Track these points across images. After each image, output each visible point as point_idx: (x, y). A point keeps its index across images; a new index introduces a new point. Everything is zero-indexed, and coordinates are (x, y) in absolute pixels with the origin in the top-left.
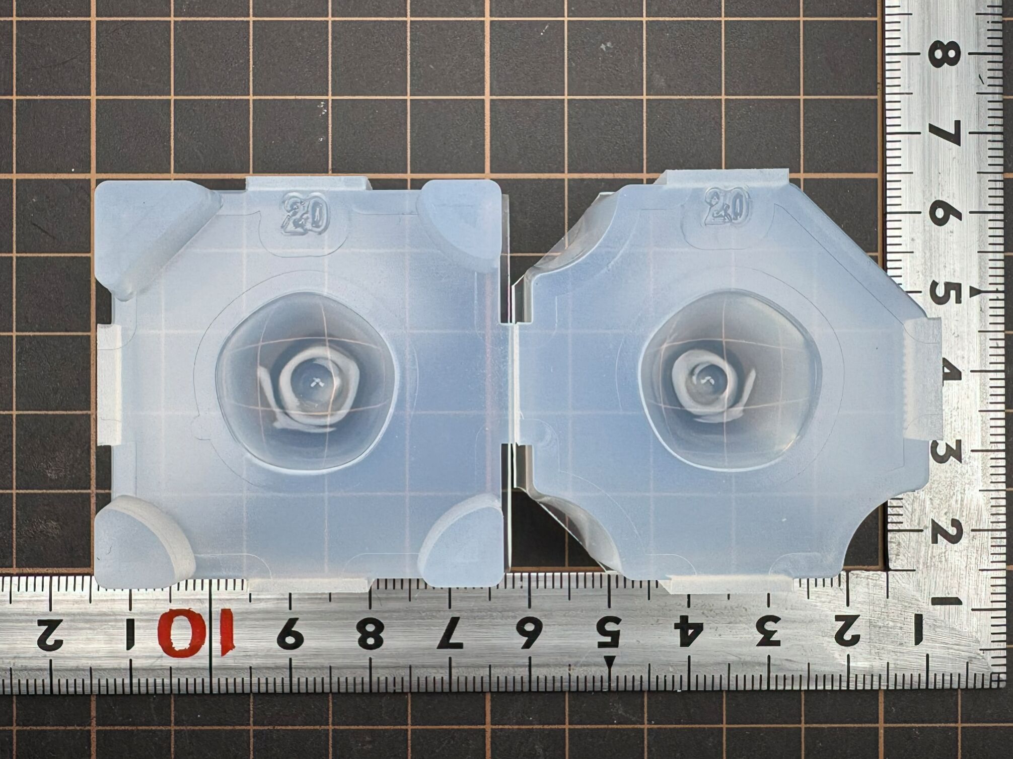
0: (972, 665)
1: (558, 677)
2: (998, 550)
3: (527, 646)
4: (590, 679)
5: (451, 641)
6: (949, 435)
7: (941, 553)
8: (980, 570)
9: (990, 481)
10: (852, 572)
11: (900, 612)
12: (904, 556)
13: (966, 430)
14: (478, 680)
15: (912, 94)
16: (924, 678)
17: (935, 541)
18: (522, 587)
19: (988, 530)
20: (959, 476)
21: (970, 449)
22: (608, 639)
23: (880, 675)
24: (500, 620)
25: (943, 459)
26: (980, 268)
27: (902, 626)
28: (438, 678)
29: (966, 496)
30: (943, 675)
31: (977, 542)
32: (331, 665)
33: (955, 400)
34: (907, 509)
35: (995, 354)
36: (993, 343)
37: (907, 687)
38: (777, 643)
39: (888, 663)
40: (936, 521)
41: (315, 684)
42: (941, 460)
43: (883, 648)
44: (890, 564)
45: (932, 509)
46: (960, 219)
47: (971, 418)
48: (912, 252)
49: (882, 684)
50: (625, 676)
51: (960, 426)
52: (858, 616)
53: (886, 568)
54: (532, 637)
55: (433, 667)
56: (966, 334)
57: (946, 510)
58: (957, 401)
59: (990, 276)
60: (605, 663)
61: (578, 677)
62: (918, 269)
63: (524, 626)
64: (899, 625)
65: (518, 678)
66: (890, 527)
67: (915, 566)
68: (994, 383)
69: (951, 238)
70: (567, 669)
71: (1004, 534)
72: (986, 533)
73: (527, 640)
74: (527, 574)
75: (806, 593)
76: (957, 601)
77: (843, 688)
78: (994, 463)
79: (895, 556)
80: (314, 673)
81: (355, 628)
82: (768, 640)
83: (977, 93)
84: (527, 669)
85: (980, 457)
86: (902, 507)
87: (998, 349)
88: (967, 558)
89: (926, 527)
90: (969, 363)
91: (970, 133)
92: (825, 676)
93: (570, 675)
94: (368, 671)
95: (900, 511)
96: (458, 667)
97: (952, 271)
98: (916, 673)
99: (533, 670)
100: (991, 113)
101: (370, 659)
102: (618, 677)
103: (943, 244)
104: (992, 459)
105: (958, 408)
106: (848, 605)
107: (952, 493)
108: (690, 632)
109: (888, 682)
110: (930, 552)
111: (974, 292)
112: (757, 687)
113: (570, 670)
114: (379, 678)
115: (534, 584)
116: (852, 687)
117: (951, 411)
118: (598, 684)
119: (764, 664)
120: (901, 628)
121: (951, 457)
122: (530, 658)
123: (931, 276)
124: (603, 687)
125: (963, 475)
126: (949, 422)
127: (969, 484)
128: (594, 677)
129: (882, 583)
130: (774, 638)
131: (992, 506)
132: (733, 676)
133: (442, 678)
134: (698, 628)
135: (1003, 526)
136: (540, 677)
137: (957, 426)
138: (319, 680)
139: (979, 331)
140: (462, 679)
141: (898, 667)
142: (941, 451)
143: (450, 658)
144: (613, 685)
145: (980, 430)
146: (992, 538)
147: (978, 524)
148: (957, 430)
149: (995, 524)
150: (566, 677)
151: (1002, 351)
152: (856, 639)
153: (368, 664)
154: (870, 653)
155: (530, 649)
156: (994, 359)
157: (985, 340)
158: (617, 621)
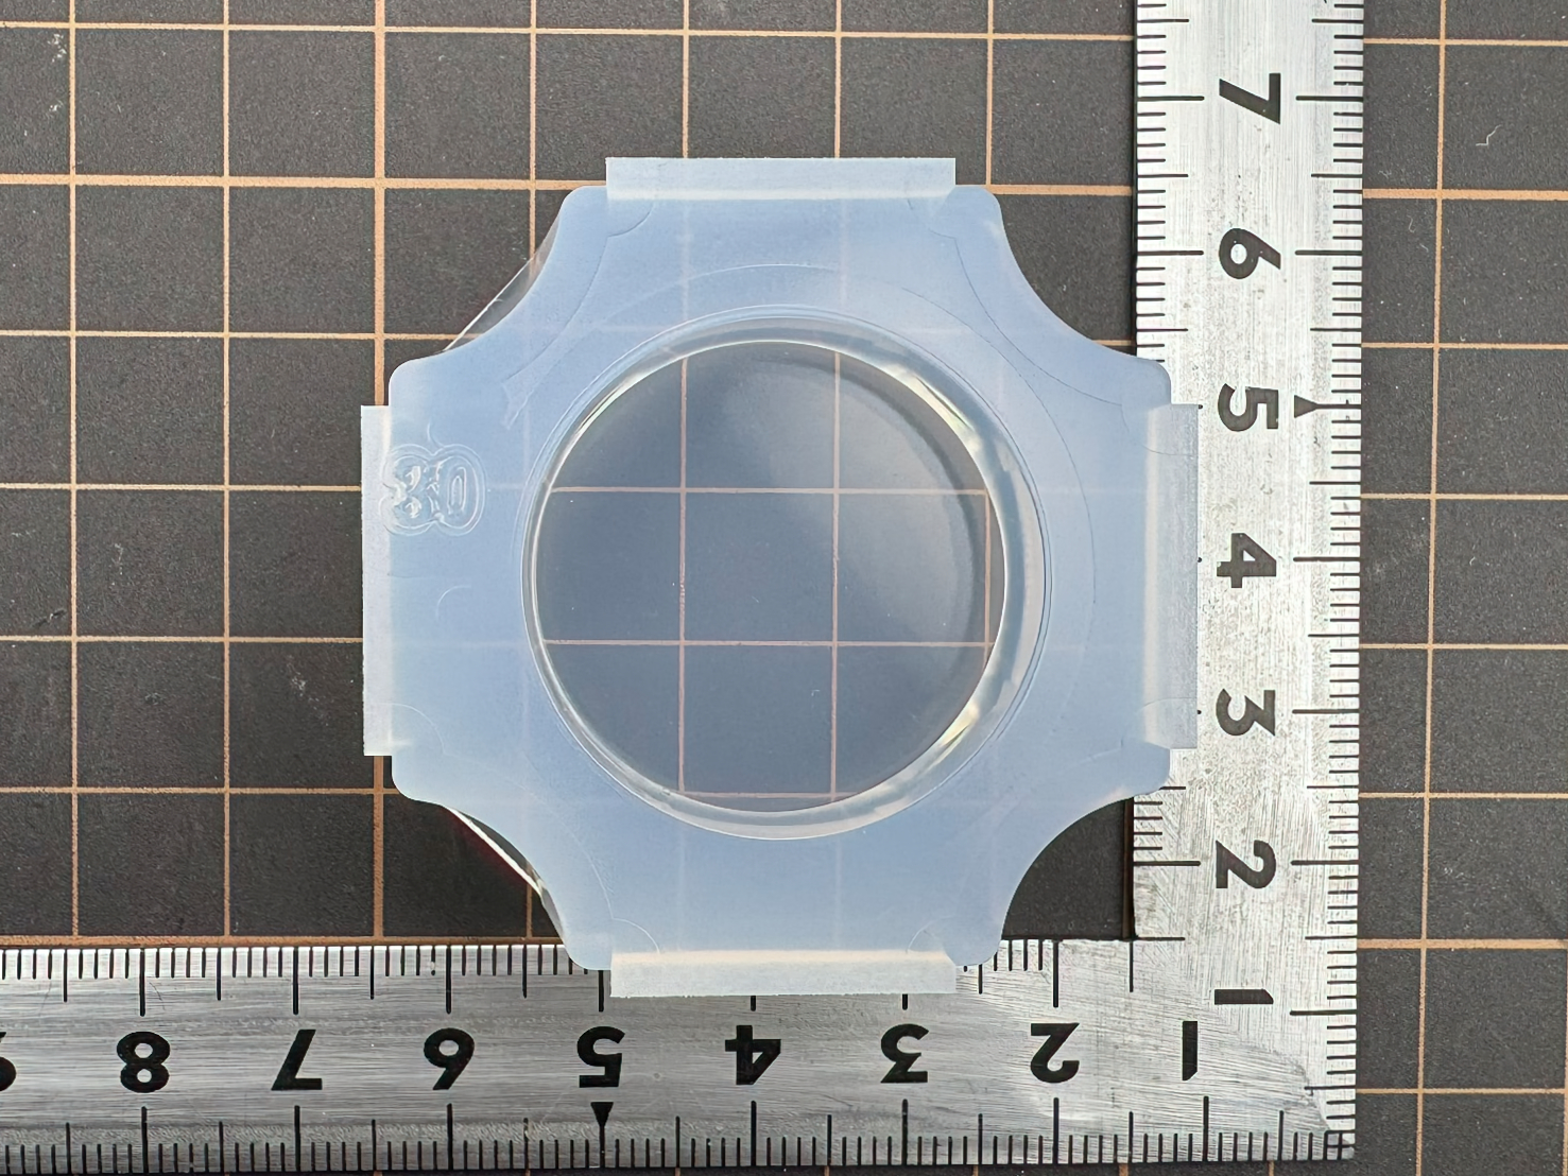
0: (1290, 1116)
1: (504, 1142)
2: (1340, 900)
3: (444, 1083)
4: (565, 1147)
5: (298, 1076)
6: (1252, 682)
7: (1235, 907)
8: (1307, 938)
9: (1330, 769)
10: (1065, 942)
11: (1154, 1018)
12: (1163, 910)
13: (1284, 673)
14: (352, 1149)
15: (1187, 21)
16: (1198, 1142)
17: (1222, 883)
18: (433, 973)
19: (1324, 863)
20: (1270, 761)
21: (1291, 710)
22: (600, 1071)
23: (1116, 1136)
24: (391, 1036)
25: (1239, 727)
26: (1316, 359)
27: (1159, 1043)
28: (275, 1144)
29: (1282, 798)
30: (1236, 1135)
31: (1303, 885)
32: (71, 1122)
33: (1264, 617)
34: (1170, 822)
35: (1342, 526)
36: (1338, 506)
37: (1168, 1157)
38: (921, 1077)
39: (1131, 1114)
40: (1224, 845)
41: (39, 1158)
42: (1236, 729)
43: (1121, 1087)
44: (1136, 927)
45: (1217, 823)
46: (1279, 267)
47: (1294, 649)
48: (1186, 330)
49: (1119, 1152)
50: (633, 1141)
51: (1272, 664)
52: (1076, 1025)
53: (1132, 936)
54: (452, 1069)
55: (265, 1125)
56: (1286, 488)
57: (1244, 825)
58: (1267, 616)
59: (1334, 376)
60: (594, 1116)
61: (541, 1142)
62: (1196, 362)
63: (438, 1045)
64: (1152, 1042)
65: (427, 1144)
66: (1137, 856)
67: (1184, 932)
68: (1338, 582)
69: (1261, 301)
70: (521, 1127)
71: (1354, 870)
72: (1320, 866)
73: (445, 1072)
74: (445, 947)
75: (976, 982)
76: (1263, 998)
77: (1044, 1161)
78: (1338, 734)
79: (1146, 911)
80: (36, 1136)
81: (115, 1052)
82: (903, 1071)
83: (1314, 21)
84: (445, 1127)
85: (1309, 723)
86: (1161, 818)
87: (1346, 517)
88: (1284, 916)
89: (1206, 858)
90: (1290, 543)
91: (1299, 98)
92: (1011, 1137)
93: (526, 1139)
94: (139, 1132)
95: (1156, 826)
96: (313, 1125)
97: (1261, 366)
98: (1183, 1132)
99: (456, 1129)
100: (1341, 60)
101: (144, 1110)
102: (617, 1141)
103: (1245, 315)
104: (1331, 726)
105: (1269, 630)
106: (1056, 1004)
107: (1255, 793)
108: (756, 1056)
109: (1131, 1149)
110: (1212, 905)
111: (1303, 407)
112: (882, 1159)
113: (526, 1128)
114: (161, 1145)
115: (456, 968)
116: (1063, 1159)
117: (1256, 636)
118: (580, 1156)
119: (895, 1116)
120: (1156, 1048)
121: (1255, 723)
122: (450, 1107)
123: (1221, 377)
124: (591, 1161)
125: (1277, 757)
126: (1252, 657)
127: (1289, 774)
128: (572, 1142)
129: (1123, 962)
130: (915, 1068)
131: (1331, 817)
132: (837, 1138)
133: (283, 1145)
134: (772, 1049)
135: (1354, 854)
136: (469, 1142)
137: (1266, 665)
138: (46, 1151)
139: (1312, 483)
140: (321, 1148)
141: (1151, 1120)
142: (1237, 712)
143: (297, 1109)
144: (610, 1156)
145: (1310, 671)
146: (1331, 878)
147: (1305, 851)
148: (1266, 673)
149: (1337, 851)
150: (519, 1143)
151: (1356, 521)
152: (1070, 1069)
153: (140, 1120)
154: (1098, 1097)
155: (451, 1090)
156: (1339, 536)
157: (1323, 499)
158: (616, 1036)
